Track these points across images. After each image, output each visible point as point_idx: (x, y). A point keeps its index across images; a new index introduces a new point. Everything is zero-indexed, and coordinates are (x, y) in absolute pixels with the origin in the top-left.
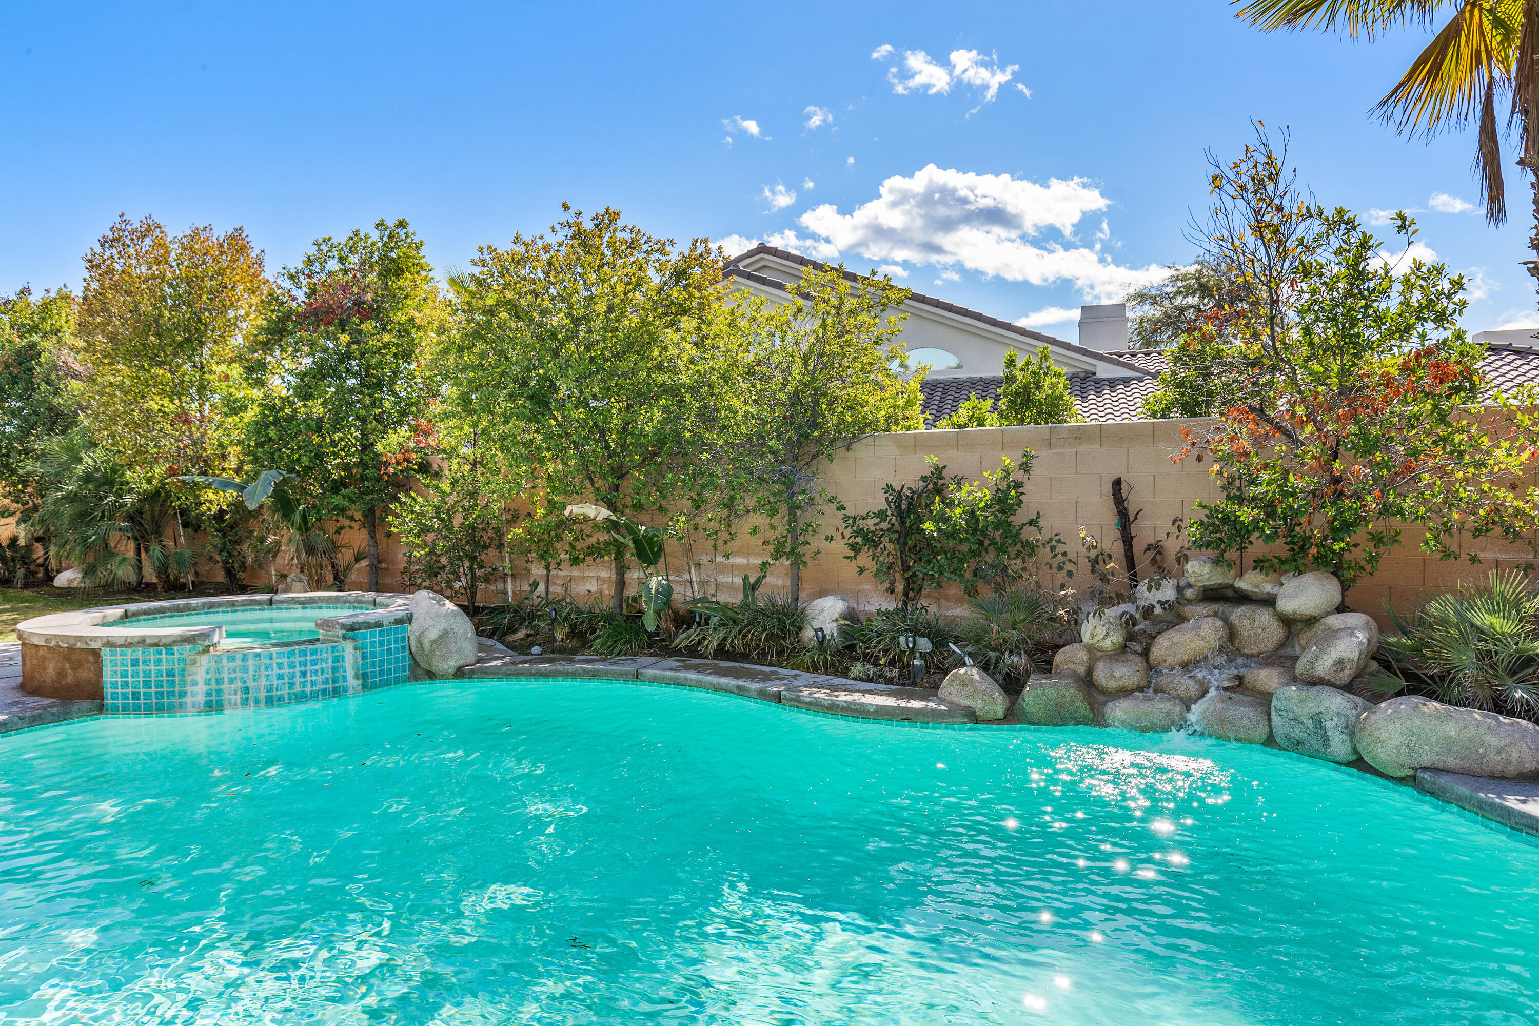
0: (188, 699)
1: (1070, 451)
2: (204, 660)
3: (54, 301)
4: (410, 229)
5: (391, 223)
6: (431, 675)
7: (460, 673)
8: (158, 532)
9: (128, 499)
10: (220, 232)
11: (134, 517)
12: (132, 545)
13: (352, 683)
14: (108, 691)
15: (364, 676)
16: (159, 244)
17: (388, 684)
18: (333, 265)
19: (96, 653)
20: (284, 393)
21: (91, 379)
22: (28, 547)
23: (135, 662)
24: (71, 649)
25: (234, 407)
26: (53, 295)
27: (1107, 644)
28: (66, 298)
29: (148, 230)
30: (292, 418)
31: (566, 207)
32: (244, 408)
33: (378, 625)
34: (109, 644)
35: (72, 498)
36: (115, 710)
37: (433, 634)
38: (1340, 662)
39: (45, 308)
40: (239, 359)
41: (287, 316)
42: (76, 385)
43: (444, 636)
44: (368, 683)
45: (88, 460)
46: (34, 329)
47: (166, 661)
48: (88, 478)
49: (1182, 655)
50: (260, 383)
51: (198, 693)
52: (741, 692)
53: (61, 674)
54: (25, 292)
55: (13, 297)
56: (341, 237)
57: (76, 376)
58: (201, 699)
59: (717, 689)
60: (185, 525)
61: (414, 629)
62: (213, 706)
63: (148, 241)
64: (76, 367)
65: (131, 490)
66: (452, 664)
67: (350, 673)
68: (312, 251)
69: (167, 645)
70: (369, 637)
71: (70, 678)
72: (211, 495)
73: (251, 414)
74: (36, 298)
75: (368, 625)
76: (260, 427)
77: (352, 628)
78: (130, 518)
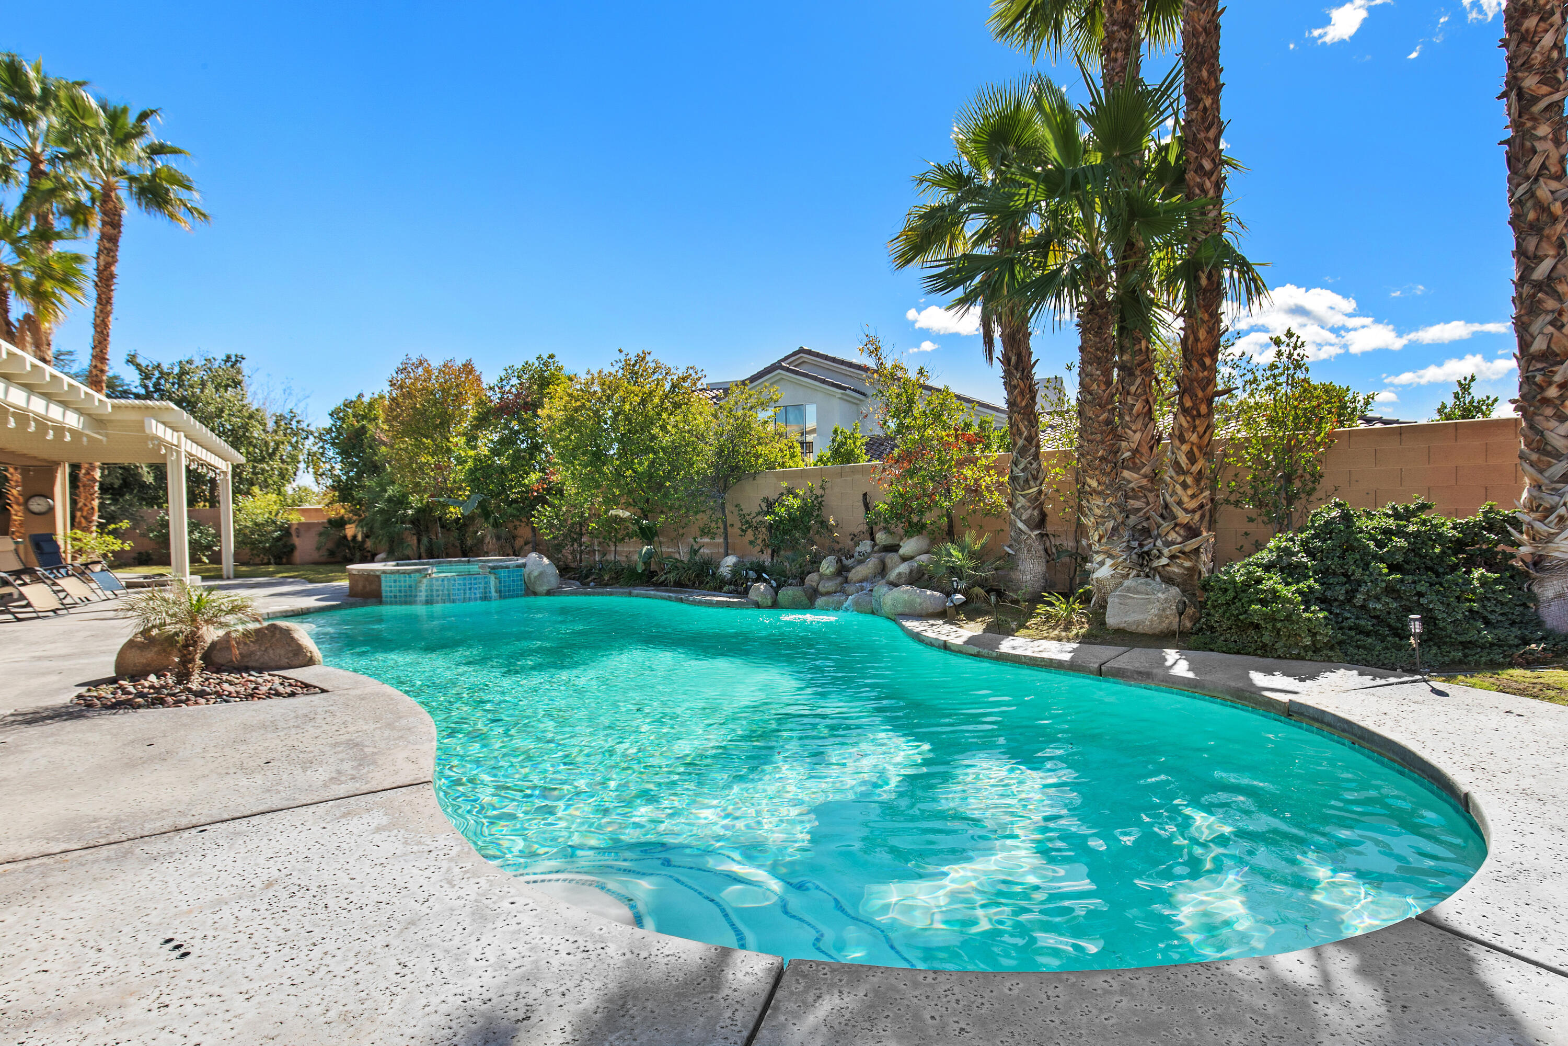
0: (418, 599)
1: (849, 479)
2: (425, 581)
3: (375, 400)
4: (556, 359)
5: (545, 357)
6: (535, 594)
7: (549, 593)
8: (427, 530)
9: (410, 512)
10: (459, 363)
11: (415, 521)
12: (415, 538)
13: (494, 594)
14: (384, 594)
15: (500, 592)
16: (428, 371)
17: (513, 597)
18: (515, 381)
19: (378, 577)
20: (487, 453)
21: (392, 447)
22: (363, 542)
23: (395, 581)
24: (369, 575)
25: (461, 461)
26: (376, 396)
27: (828, 572)
28: (382, 397)
29: (421, 364)
30: (489, 466)
31: (620, 351)
32: (466, 462)
33: (507, 567)
34: (384, 572)
35: (381, 511)
36: (386, 603)
37: (536, 573)
38: (900, 574)
39: (371, 405)
40: (464, 434)
41: (489, 411)
42: (383, 449)
43: (541, 574)
44: (502, 595)
45: (390, 491)
46: (364, 417)
47: (409, 580)
48: (390, 500)
49: (859, 577)
50: (474, 448)
51: (422, 596)
52: (669, 599)
53: (364, 587)
54: (360, 396)
55: (354, 399)
56: (519, 366)
57: (385, 444)
58: (424, 598)
59: (662, 598)
60: (443, 527)
61: (526, 571)
62: (429, 602)
63: (420, 369)
64: (385, 439)
65: (412, 507)
66: (545, 588)
67: (493, 590)
68: (503, 374)
69: (409, 573)
70: (503, 573)
71: (368, 589)
72: (452, 509)
73: (470, 463)
74: (366, 399)
75: (502, 567)
76: (472, 472)
77: (494, 568)
78: (412, 522)
